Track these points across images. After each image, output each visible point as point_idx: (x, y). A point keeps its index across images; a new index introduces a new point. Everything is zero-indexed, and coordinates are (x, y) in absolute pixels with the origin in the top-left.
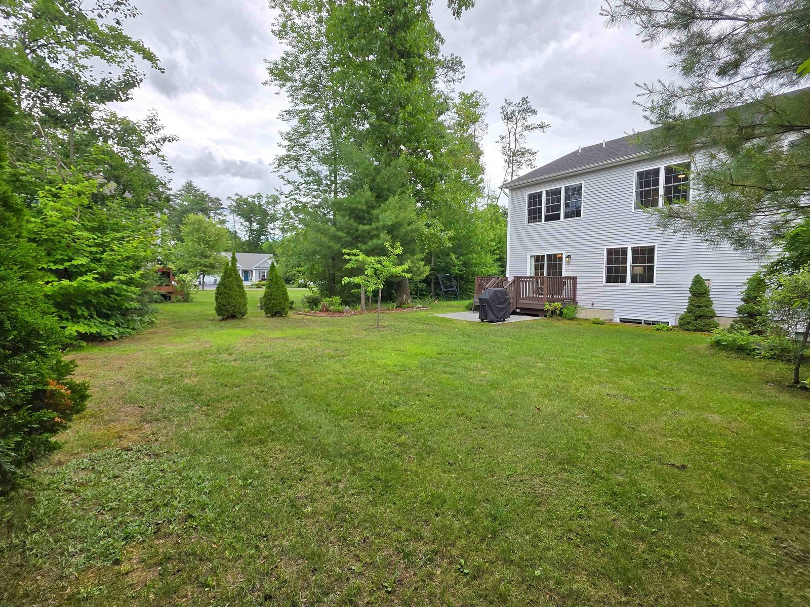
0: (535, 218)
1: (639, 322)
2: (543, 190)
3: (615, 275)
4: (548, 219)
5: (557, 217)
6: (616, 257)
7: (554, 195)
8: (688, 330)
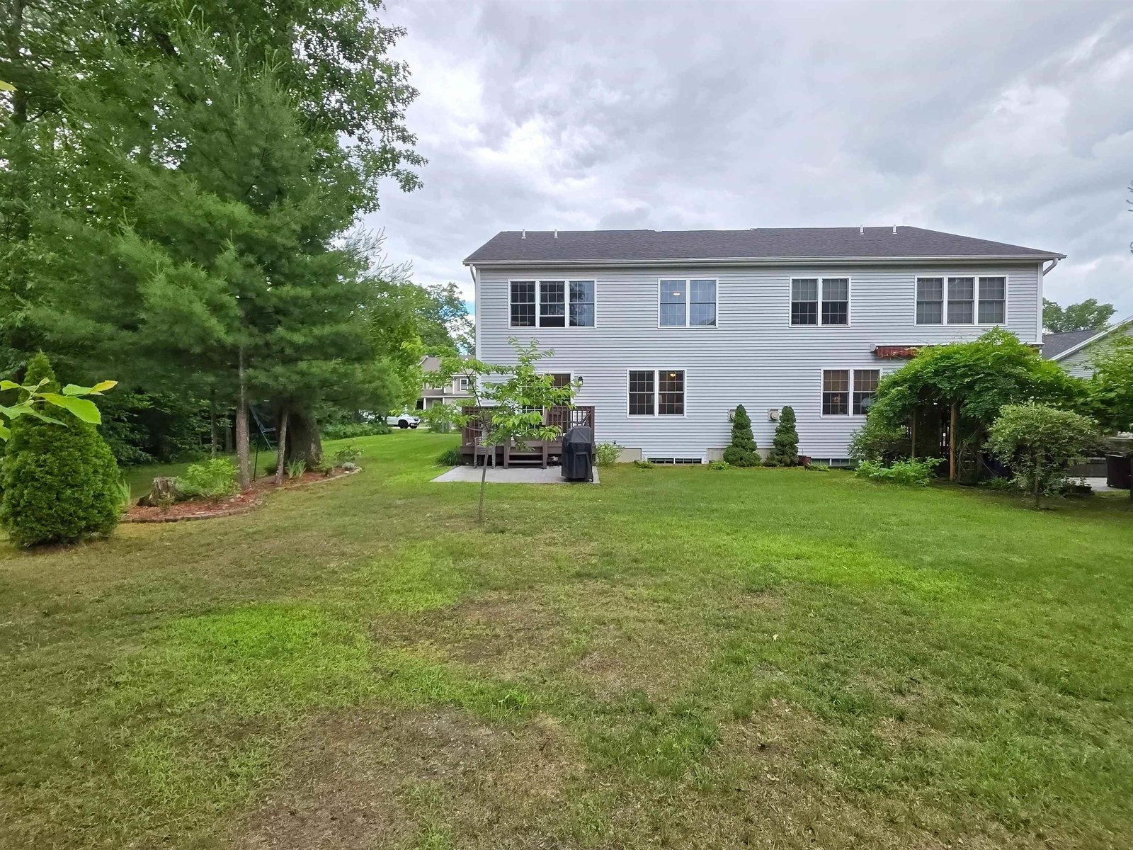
0: (523, 319)
1: (670, 461)
2: (538, 280)
3: (640, 405)
4: (545, 323)
5: (560, 322)
6: (640, 381)
7: (553, 291)
8: (744, 466)
